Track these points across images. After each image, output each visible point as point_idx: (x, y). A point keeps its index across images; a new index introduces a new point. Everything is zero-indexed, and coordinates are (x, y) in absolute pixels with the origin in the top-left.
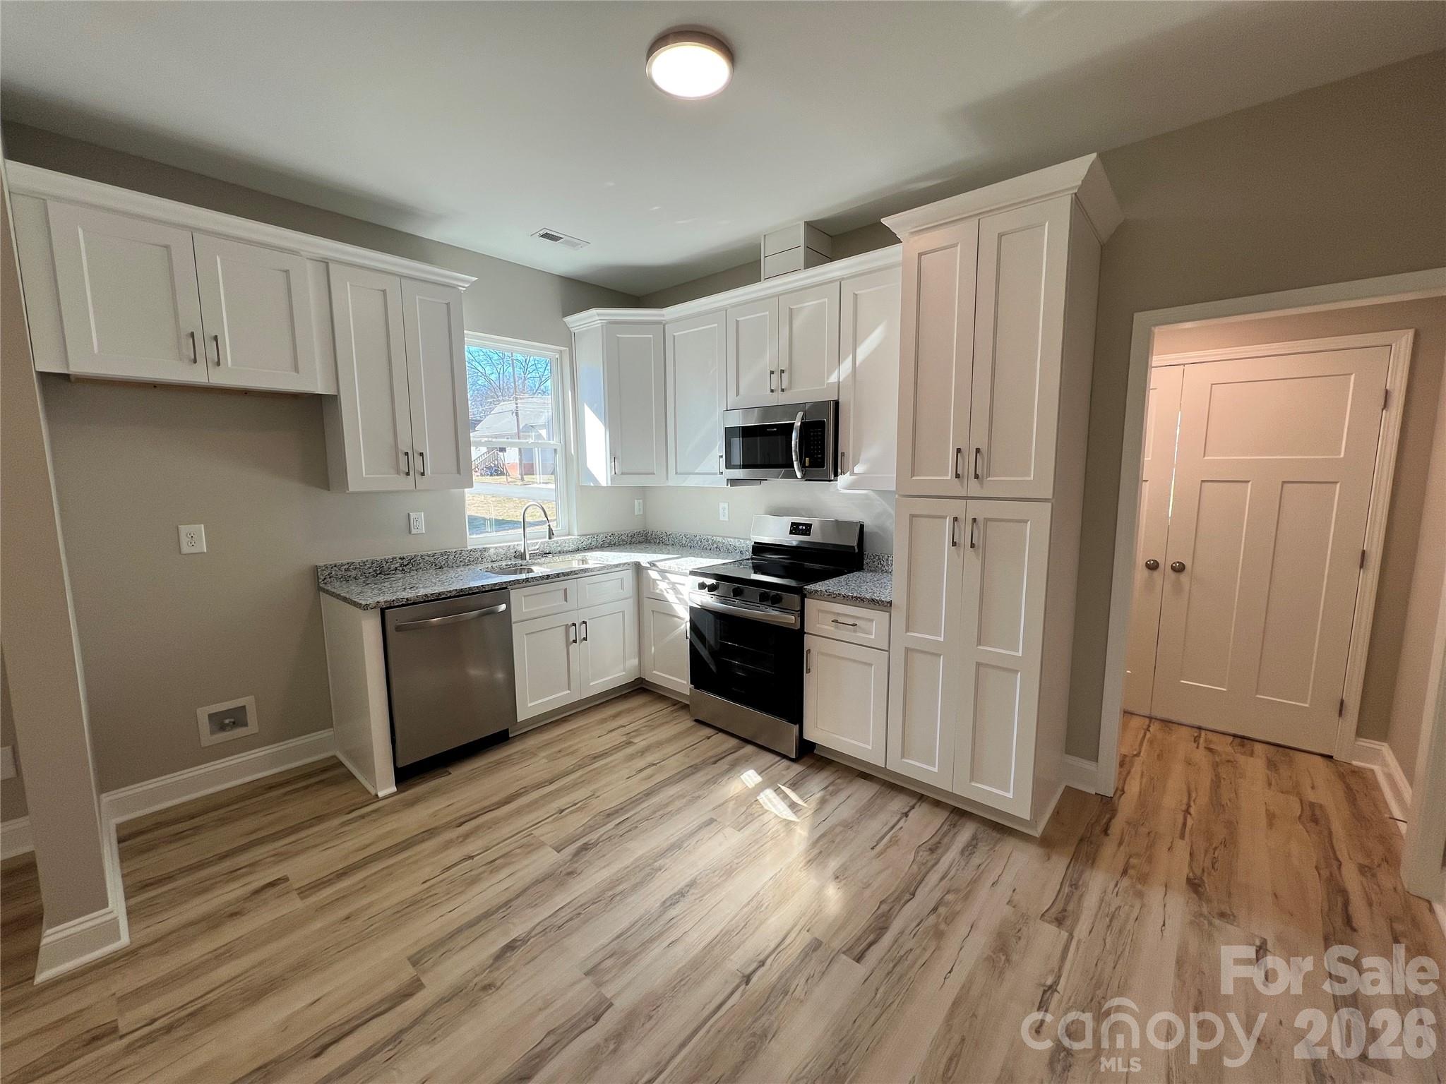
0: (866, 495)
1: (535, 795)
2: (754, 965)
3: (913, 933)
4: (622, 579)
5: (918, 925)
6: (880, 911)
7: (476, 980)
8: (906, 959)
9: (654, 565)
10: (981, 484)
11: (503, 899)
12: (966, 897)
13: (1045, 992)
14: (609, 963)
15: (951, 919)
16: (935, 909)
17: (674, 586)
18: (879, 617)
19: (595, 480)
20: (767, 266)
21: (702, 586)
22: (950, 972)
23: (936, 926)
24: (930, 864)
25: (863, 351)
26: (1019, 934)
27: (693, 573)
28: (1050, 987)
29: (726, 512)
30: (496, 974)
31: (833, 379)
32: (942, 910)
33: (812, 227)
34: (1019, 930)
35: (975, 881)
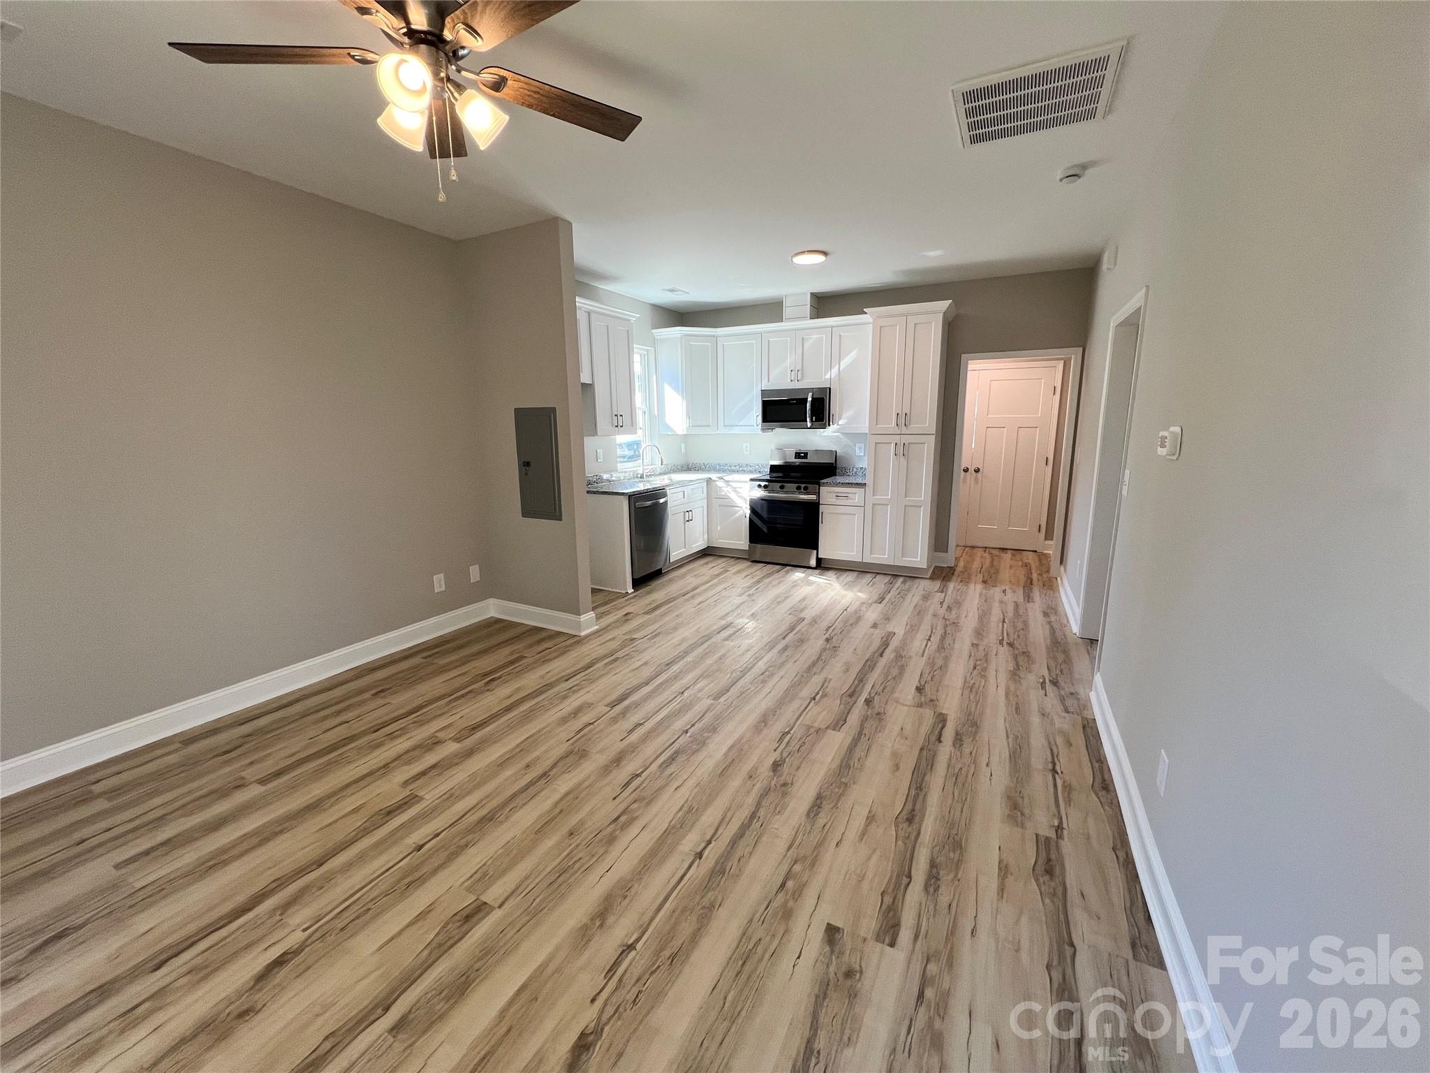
0: (837, 436)
9: (722, 478)
17: (735, 490)
18: (860, 491)
19: (671, 430)
20: (787, 312)
21: (759, 486)
25: (844, 364)
27: (752, 480)
29: (748, 449)
31: (828, 376)
33: (813, 294)
35: (908, 588)
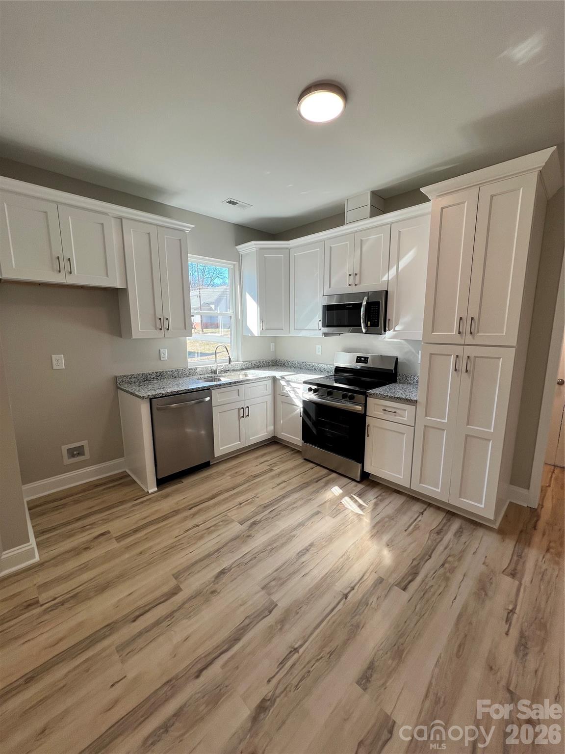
0: (399, 342)
1: (226, 495)
2: (349, 589)
3: (432, 577)
4: (266, 385)
5: (434, 573)
6: (412, 565)
7: (207, 588)
8: (430, 591)
9: (283, 378)
10: (473, 338)
11: (216, 547)
12: (459, 560)
13: (509, 613)
14: (273, 583)
15: (452, 570)
16: (443, 565)
17: (294, 389)
18: (410, 408)
19: (251, 333)
20: (348, 216)
21: (310, 390)
22: (455, 599)
23: (445, 573)
24: (438, 540)
25: (403, 263)
26: (491, 581)
27: (305, 382)
28: (511, 611)
29: (320, 350)
30: (217, 586)
31: (385, 278)
32: (447, 565)
33: (374, 194)
34: (491, 579)
35: (463, 551)
